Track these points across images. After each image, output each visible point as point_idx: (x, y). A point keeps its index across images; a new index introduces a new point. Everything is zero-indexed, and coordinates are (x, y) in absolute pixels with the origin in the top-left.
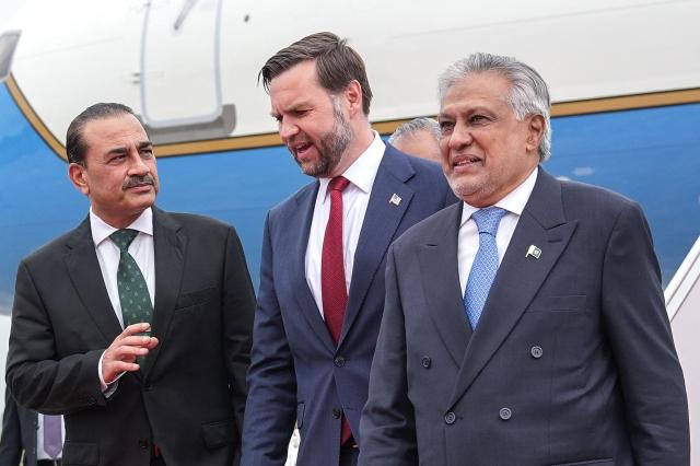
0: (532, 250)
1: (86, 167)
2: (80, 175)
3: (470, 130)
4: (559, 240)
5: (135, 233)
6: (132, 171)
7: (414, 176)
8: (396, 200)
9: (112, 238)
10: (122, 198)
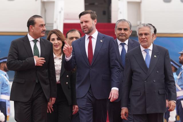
0: (155, 56)
1: (34, 26)
2: (32, 28)
3: (145, 36)
4: (158, 55)
5: (37, 40)
6: (44, 29)
7: (104, 37)
8: (101, 41)
9: (33, 41)
10: (40, 34)
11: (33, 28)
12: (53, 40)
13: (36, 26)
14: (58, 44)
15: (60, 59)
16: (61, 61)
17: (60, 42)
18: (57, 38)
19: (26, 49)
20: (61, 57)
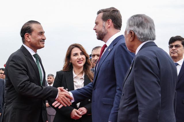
11: (30, 37)
12: (76, 54)
13: (34, 34)
14: (82, 60)
15: (82, 78)
16: (83, 81)
17: (84, 57)
18: (81, 53)
19: (33, 66)
20: (83, 76)
